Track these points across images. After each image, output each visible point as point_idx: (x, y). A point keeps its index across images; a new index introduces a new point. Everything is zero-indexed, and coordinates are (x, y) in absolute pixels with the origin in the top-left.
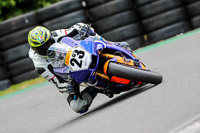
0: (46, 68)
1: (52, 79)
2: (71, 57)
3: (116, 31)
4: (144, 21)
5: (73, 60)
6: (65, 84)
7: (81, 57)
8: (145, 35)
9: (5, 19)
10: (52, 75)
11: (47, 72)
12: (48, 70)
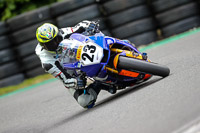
1: (59, 75)
2: (83, 52)
4: (158, 16)
5: (84, 54)
7: (92, 52)
8: (159, 30)
10: (59, 71)
11: (55, 68)
12: (55, 66)
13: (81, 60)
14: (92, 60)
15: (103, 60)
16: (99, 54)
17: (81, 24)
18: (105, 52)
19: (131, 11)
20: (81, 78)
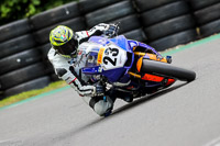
0: (67, 69)
1: (73, 82)
2: (104, 55)
3: (166, 23)
4: (196, 12)
5: (105, 58)
6: (89, 87)
7: (114, 55)
8: (197, 29)
9: (44, 10)
10: (73, 77)
11: (69, 74)
12: (69, 72)
13: (102, 64)
14: (114, 63)
15: (126, 64)
16: (122, 57)
17: (97, 28)
18: (129, 55)
19: (167, 7)
20: (101, 84)
